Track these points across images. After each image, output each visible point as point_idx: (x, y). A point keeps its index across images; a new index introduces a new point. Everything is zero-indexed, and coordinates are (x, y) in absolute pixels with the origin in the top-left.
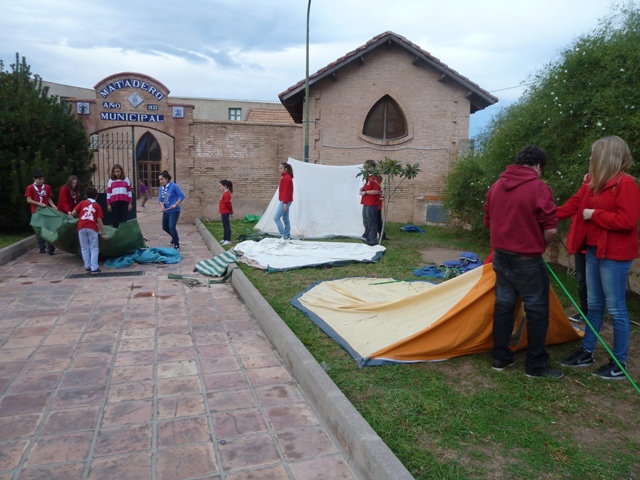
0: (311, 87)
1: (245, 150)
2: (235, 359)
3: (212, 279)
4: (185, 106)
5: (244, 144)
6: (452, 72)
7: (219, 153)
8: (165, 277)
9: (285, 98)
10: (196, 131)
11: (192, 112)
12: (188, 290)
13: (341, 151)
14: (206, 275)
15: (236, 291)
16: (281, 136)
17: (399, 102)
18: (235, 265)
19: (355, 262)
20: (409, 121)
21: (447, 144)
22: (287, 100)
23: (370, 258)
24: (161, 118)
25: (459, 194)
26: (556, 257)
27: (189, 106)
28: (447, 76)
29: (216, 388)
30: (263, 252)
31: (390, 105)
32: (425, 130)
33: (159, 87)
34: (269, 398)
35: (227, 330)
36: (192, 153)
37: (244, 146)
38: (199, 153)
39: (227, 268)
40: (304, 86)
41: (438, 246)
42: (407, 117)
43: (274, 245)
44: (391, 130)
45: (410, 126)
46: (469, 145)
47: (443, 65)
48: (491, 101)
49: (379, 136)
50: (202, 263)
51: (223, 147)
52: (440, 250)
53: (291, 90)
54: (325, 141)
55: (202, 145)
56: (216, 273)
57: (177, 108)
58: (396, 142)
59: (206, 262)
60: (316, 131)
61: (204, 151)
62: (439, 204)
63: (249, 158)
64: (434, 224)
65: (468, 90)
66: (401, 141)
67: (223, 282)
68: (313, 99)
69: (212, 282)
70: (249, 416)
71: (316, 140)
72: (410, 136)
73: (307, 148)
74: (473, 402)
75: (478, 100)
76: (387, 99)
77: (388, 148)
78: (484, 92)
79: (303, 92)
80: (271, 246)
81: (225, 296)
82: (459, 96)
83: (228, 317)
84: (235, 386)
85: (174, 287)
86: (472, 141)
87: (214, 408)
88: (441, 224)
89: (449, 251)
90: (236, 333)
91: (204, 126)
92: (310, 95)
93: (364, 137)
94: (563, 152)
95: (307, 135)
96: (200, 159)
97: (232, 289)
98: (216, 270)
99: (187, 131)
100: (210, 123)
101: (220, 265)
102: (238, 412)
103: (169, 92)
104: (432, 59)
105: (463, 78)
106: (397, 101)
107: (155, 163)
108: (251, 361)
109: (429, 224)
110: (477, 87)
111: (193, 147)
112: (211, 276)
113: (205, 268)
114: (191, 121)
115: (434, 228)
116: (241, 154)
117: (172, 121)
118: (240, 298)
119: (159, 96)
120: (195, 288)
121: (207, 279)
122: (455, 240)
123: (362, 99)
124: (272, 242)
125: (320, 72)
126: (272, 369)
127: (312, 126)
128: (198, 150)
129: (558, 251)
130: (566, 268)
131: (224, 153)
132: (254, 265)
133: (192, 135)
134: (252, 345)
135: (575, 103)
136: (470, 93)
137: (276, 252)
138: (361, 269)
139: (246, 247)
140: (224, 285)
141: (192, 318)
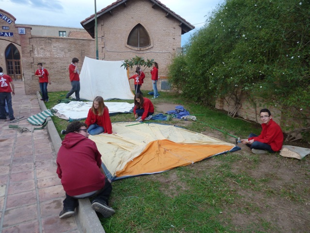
0: (98, 18)
1: (63, 53)
2: (33, 181)
3: (36, 127)
4: (26, 28)
5: (62, 50)
6: (172, 12)
7: (48, 54)
8: (7, 127)
9: (84, 24)
10: (33, 42)
11: (30, 31)
12: (19, 135)
13: (117, 54)
14: (33, 125)
15: (48, 134)
16: (83, 45)
17: (145, 28)
18: (50, 118)
19: (120, 113)
20: (151, 38)
21: (171, 50)
22: (85, 25)
23: (128, 111)
24: (12, 34)
25: (176, 75)
26: (223, 106)
27: (29, 28)
28: (170, 14)
29: (13, 206)
30: (69, 110)
31: (141, 29)
32: (159, 42)
33: (9, 16)
34: (48, 210)
35: (35, 161)
36: (32, 54)
37: (62, 51)
38: (36, 54)
39: (45, 120)
40: (94, 18)
41: (166, 102)
42: (150, 35)
43: (77, 105)
44: (142, 42)
45: (151, 40)
46: (181, 50)
47: (167, 8)
48: (191, 28)
49: (135, 45)
50: (32, 117)
51: (50, 51)
52: (166, 104)
53: (87, 20)
54: (108, 48)
55: (37, 50)
56: (39, 123)
57: (21, 29)
58: (145, 49)
59: (34, 117)
60: (103, 43)
61: (39, 54)
62: (166, 81)
63: (66, 58)
64: (165, 91)
65: (180, 22)
66: (147, 48)
67: (43, 128)
68: (100, 25)
69: (35, 129)
70: (29, 227)
71: (102, 48)
72: (152, 46)
73: (97, 52)
74: (175, 202)
75: (185, 27)
76: (139, 26)
77: (141, 52)
78: (188, 23)
79: (94, 21)
80: (75, 106)
81: (41, 137)
82: (176, 25)
83: (38, 152)
84: (27, 203)
85: (11, 134)
86: (183, 49)
87: (6, 223)
88: (168, 91)
89: (171, 105)
90: (40, 162)
91: (38, 39)
92: (98, 23)
93: (128, 46)
94: (225, 52)
95: (97, 45)
96: (37, 58)
97: (46, 133)
98: (39, 121)
99: (28, 42)
100: (41, 37)
101: (42, 118)
102: (23, 224)
103: (15, 20)
104: (161, 5)
105: (178, 16)
106: (144, 27)
107: (17, 61)
108: (44, 183)
109: (162, 91)
110: (184, 20)
111: (32, 51)
112: (36, 125)
113: (33, 120)
114: (30, 36)
115: (165, 93)
116: (61, 55)
117: (18, 36)
118: (50, 138)
119: (9, 21)
120: (24, 134)
121: (33, 127)
122: (175, 99)
123: (126, 25)
124: (75, 104)
125: (103, 10)
126: (56, 187)
127: (100, 40)
128: (36, 53)
129: (223, 103)
130: (227, 112)
131: (51, 54)
132: (63, 118)
133: (31, 44)
134: (48, 170)
135: (231, 25)
136: (181, 23)
137: (77, 109)
138: (123, 117)
139: (60, 107)
140: (42, 130)
141: (15, 153)
